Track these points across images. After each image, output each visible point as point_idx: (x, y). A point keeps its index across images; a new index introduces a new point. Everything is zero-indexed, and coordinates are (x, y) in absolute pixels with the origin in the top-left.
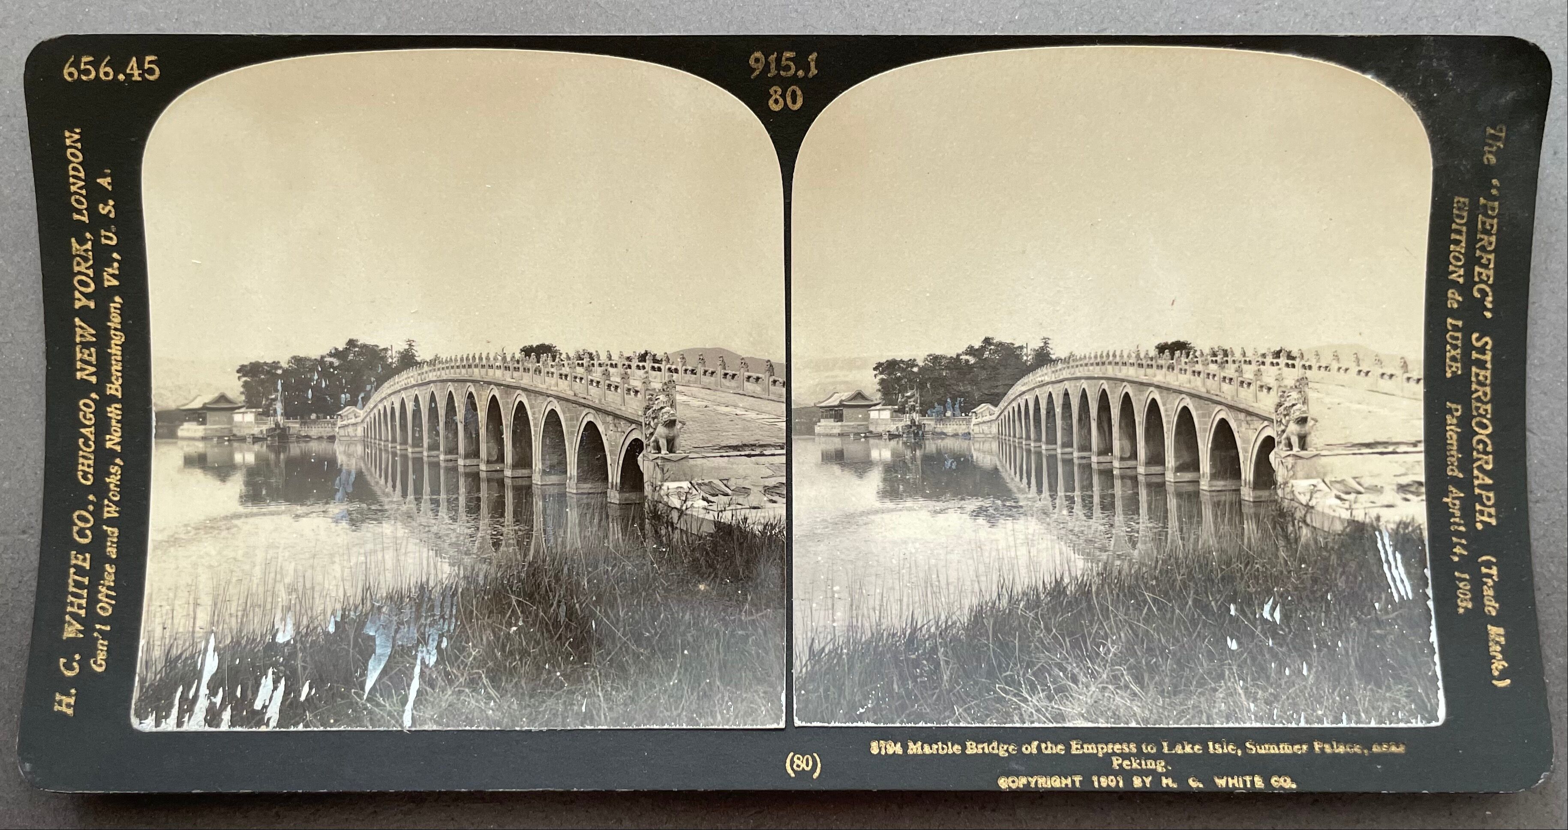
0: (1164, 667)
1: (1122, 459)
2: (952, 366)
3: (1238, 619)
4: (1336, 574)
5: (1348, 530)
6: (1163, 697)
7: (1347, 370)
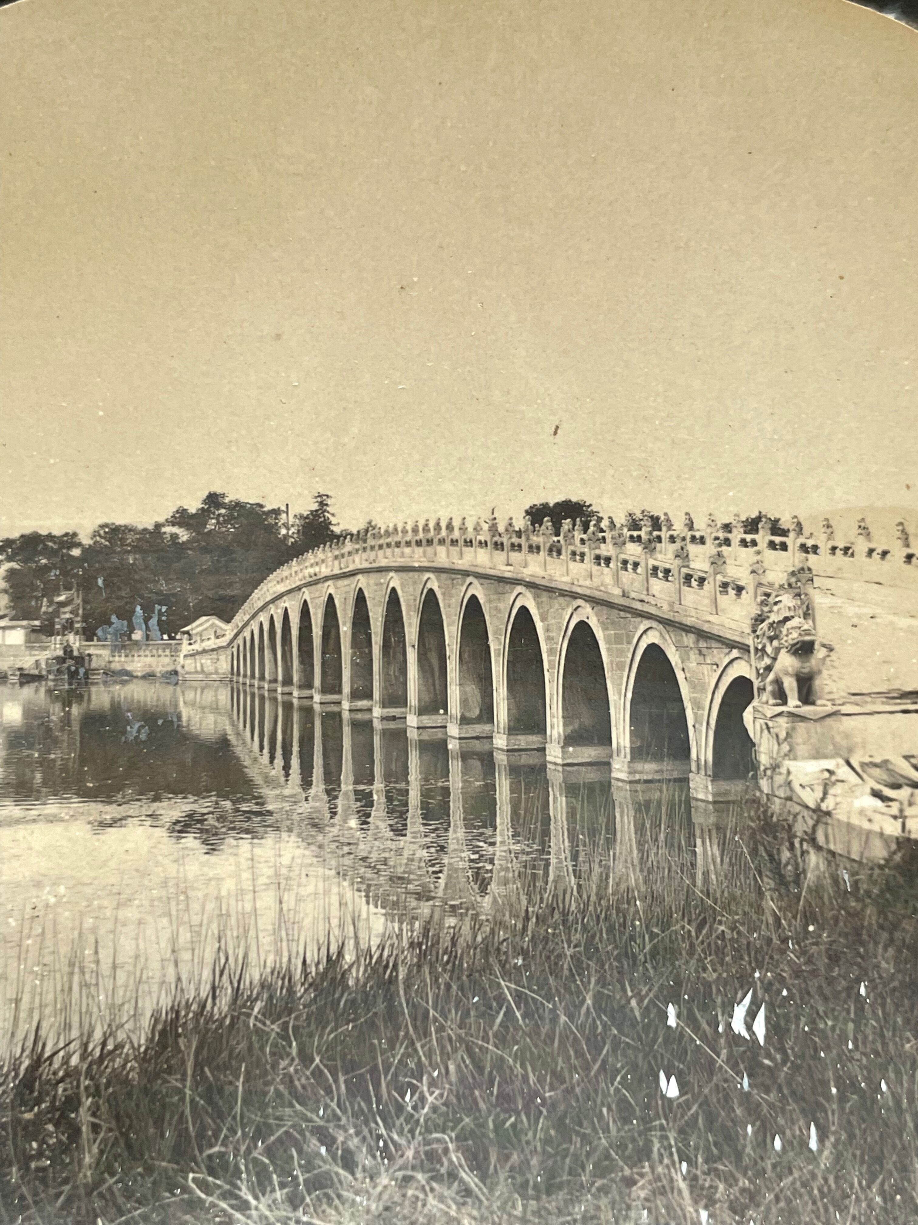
0: (530, 1134)
1: (464, 721)
2: (145, 546)
3: (682, 1035)
4: (876, 944)
5: (898, 857)
6: (524, 1197)
7: (885, 554)
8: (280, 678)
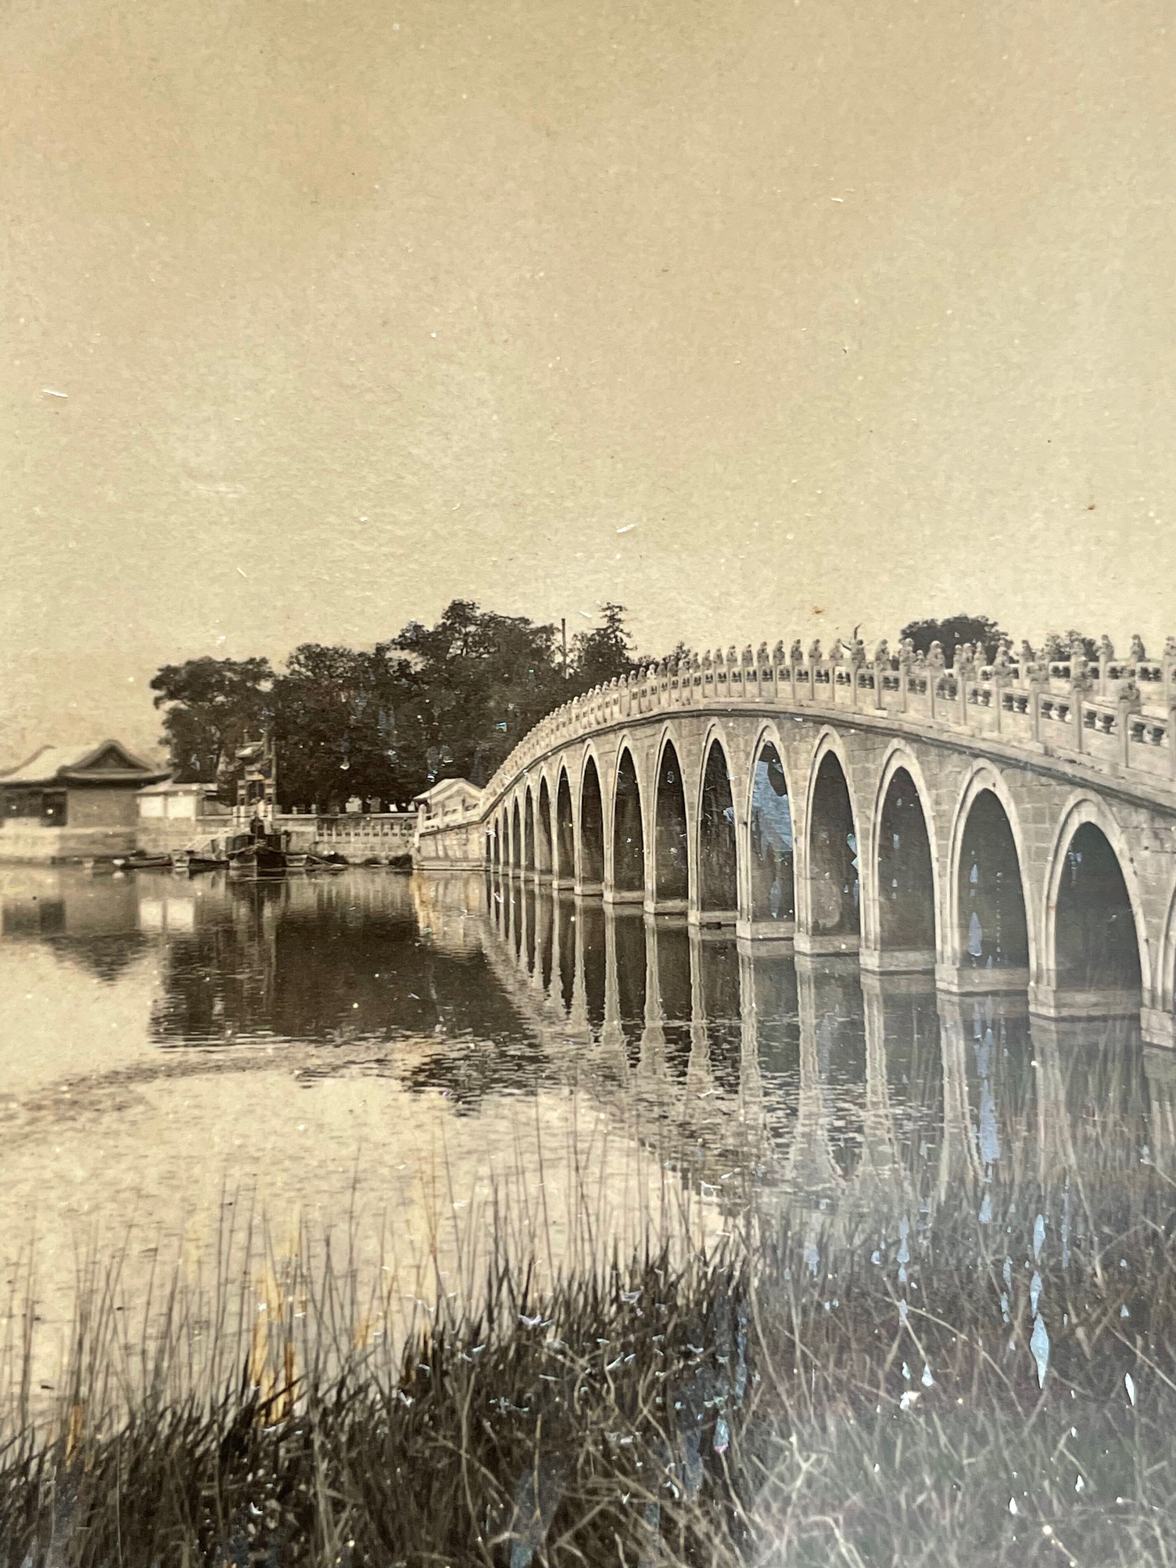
2: (363, 678)
8: (556, 866)
